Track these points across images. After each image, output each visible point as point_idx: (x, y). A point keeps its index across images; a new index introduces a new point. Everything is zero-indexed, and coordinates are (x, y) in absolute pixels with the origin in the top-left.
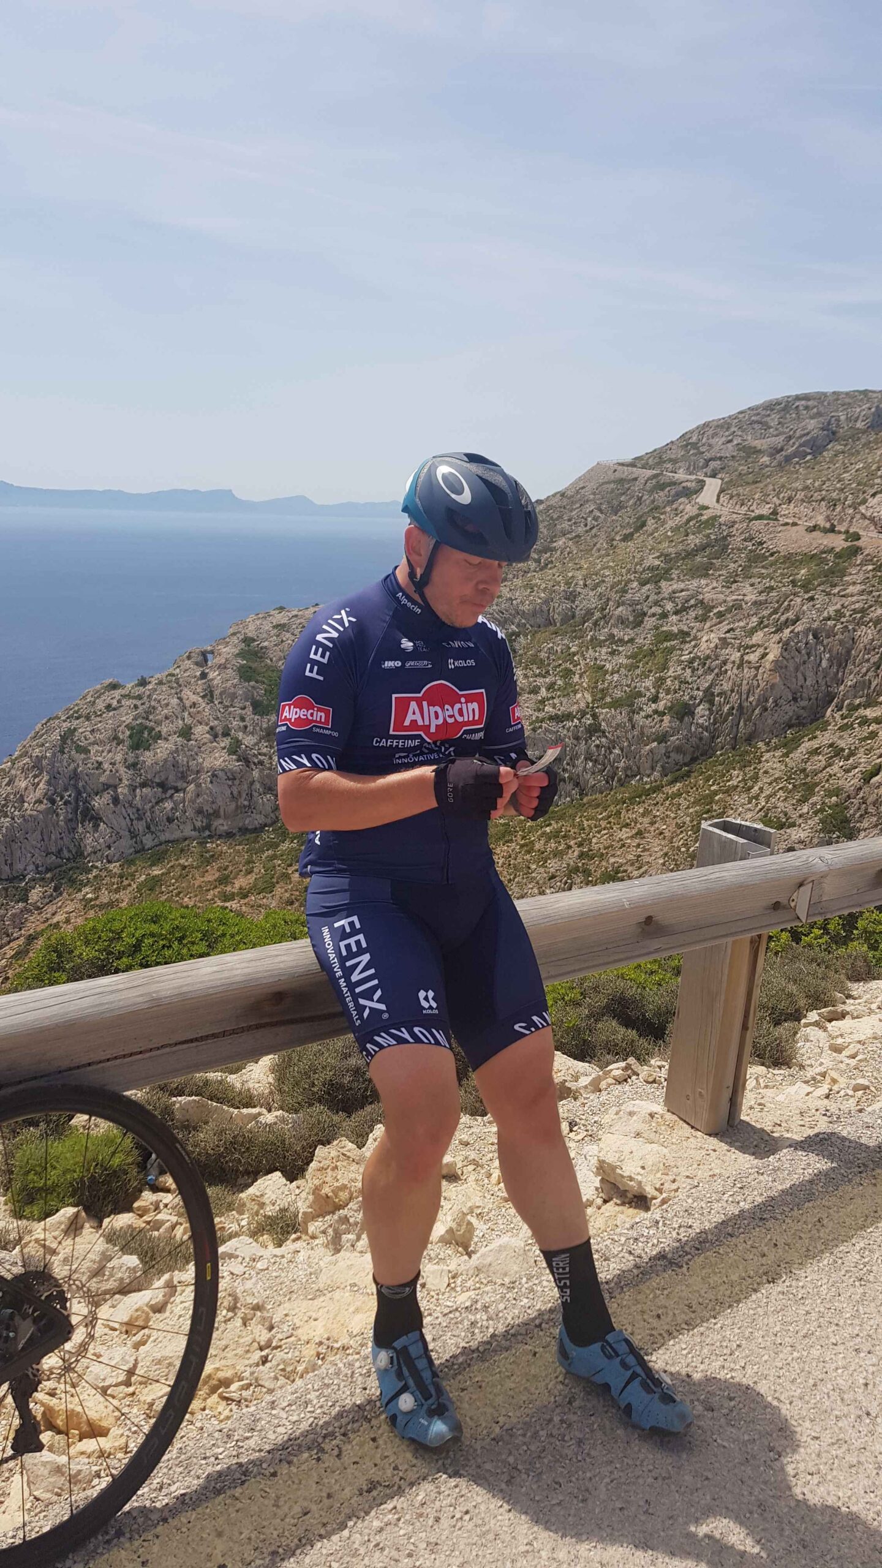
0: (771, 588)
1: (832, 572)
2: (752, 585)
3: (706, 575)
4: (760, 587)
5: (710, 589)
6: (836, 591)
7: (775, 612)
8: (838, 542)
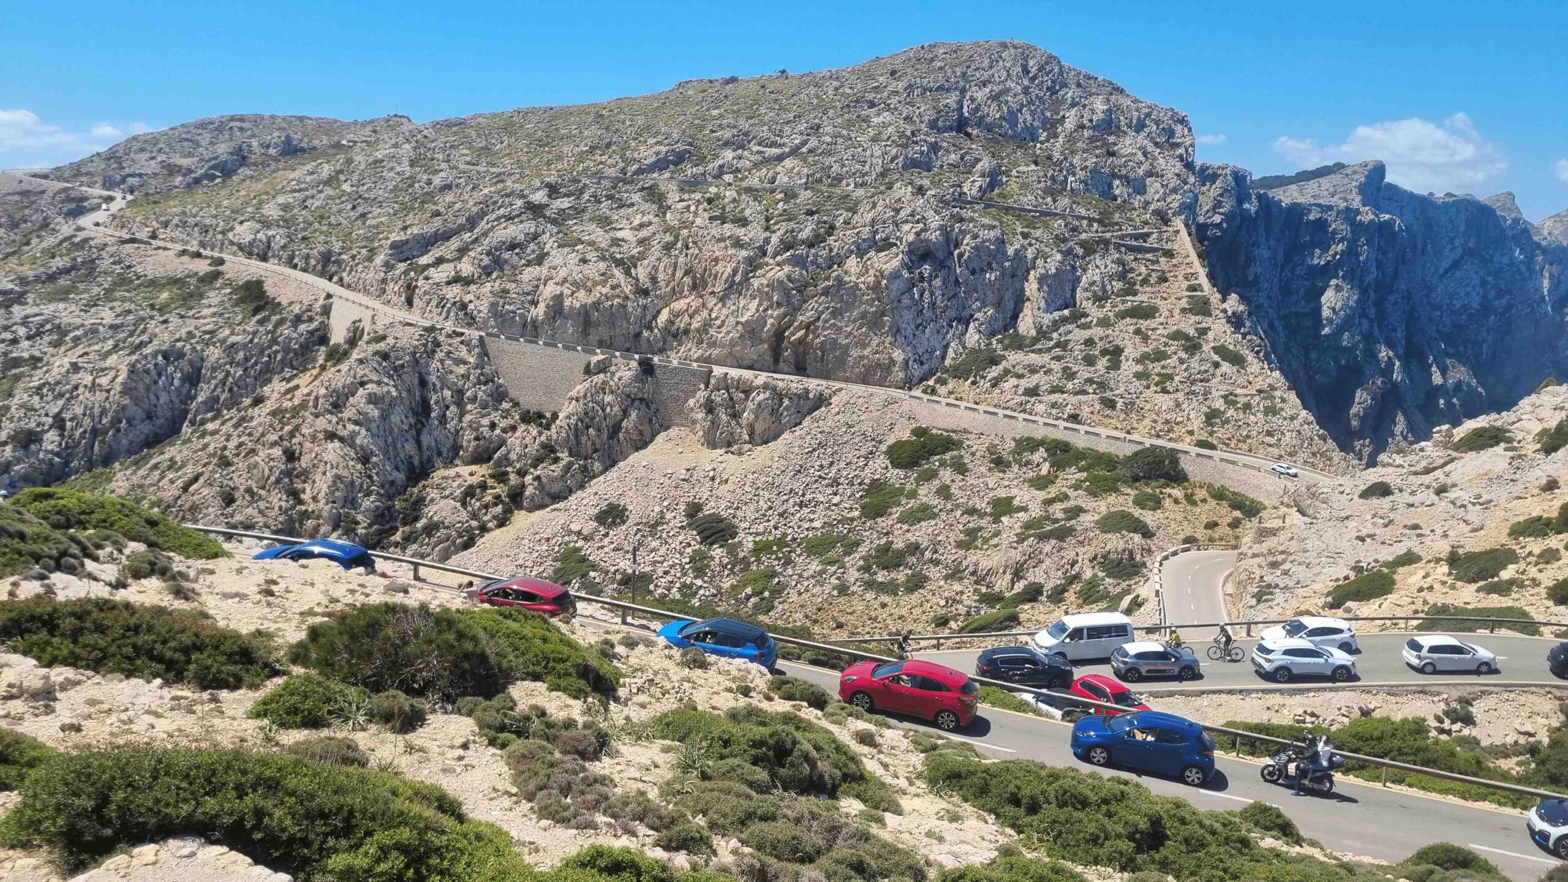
0: (129, 312)
1: (191, 295)
2: (111, 309)
3: (65, 300)
4: (118, 310)
5: (66, 313)
6: (191, 313)
7: (131, 334)
8: (203, 267)
